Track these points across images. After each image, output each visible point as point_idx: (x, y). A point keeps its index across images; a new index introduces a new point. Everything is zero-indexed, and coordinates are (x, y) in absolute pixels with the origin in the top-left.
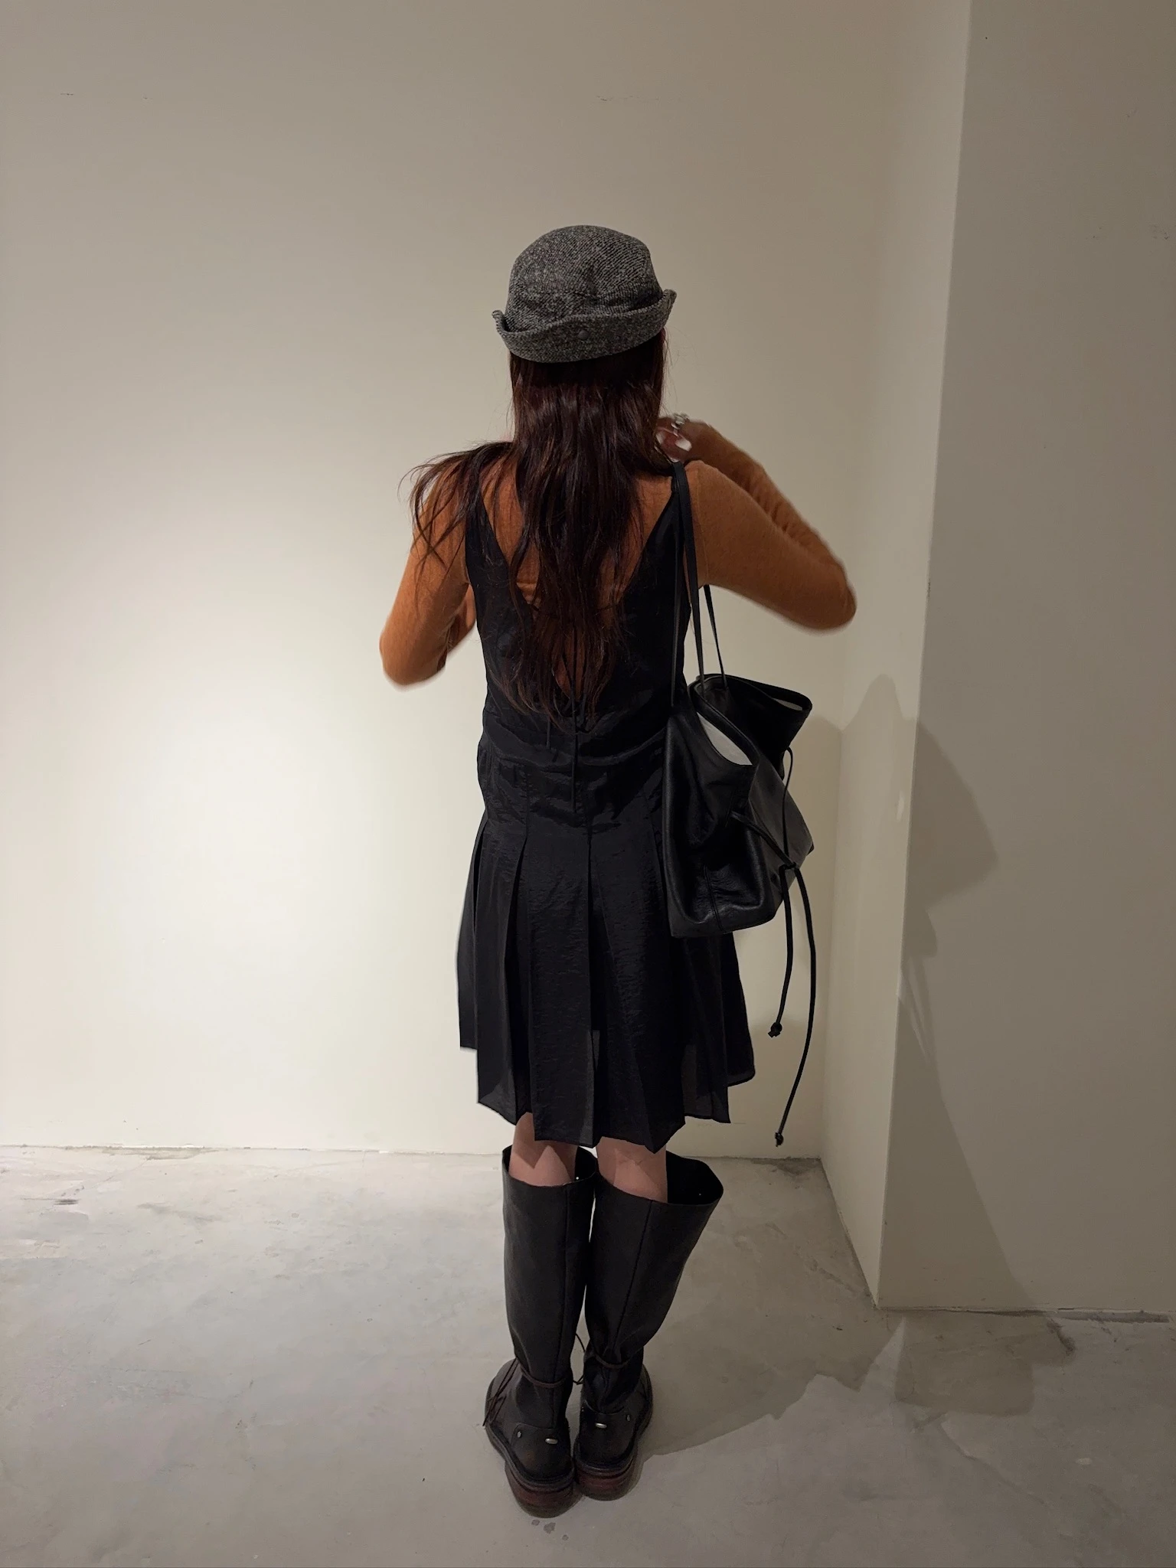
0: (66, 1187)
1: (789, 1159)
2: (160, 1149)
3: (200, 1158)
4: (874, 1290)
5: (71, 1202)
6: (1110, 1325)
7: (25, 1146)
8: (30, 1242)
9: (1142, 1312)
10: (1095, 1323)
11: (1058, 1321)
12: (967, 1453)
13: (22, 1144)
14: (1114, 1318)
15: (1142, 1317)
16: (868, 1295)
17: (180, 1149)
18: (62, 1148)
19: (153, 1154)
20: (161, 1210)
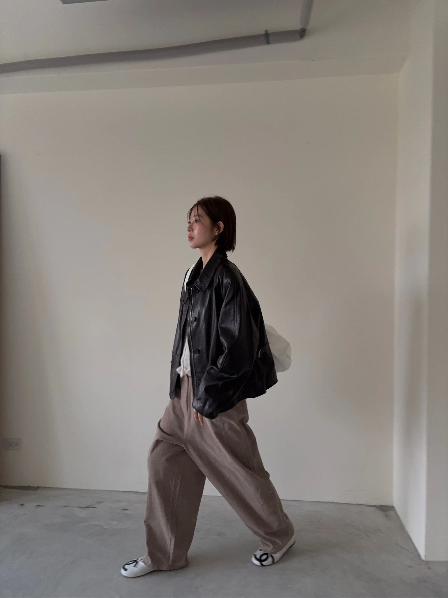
0: (124, 504)
1: (382, 506)
5: (127, 510)
16: (419, 555)
18: (120, 492)
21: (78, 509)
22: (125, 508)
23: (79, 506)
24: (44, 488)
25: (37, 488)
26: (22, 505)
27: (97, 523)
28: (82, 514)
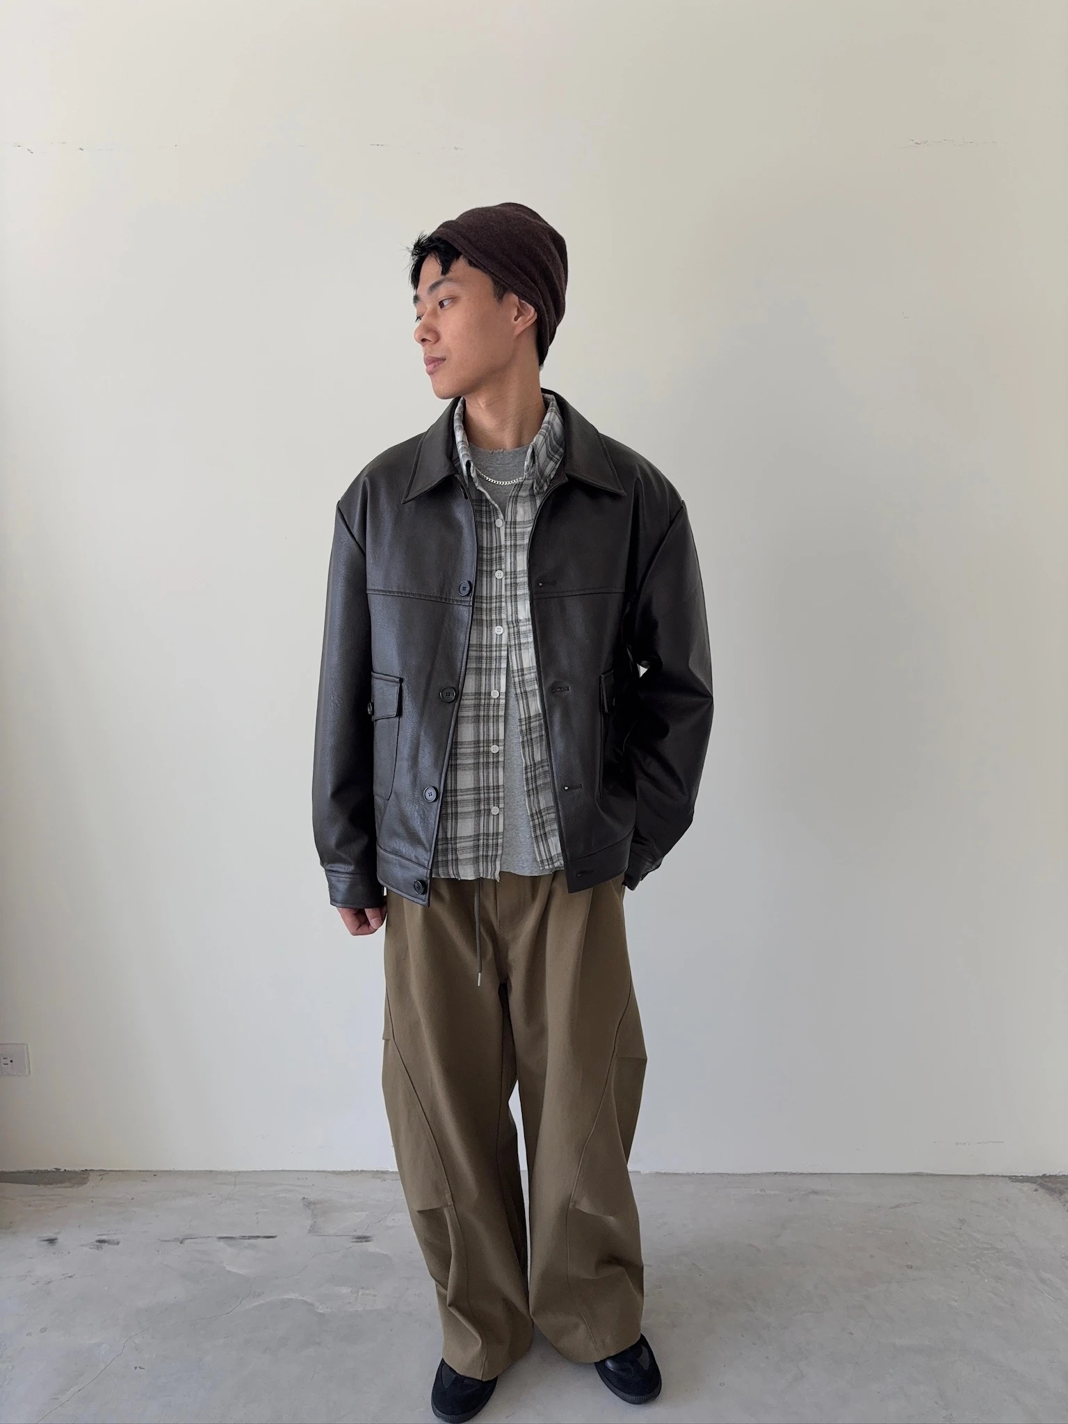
21: (222, 1244)
22: (360, 1233)
23: (226, 1236)
24: (103, 1173)
25: (80, 1177)
26: (52, 1241)
27: (292, 1296)
28: (237, 1262)
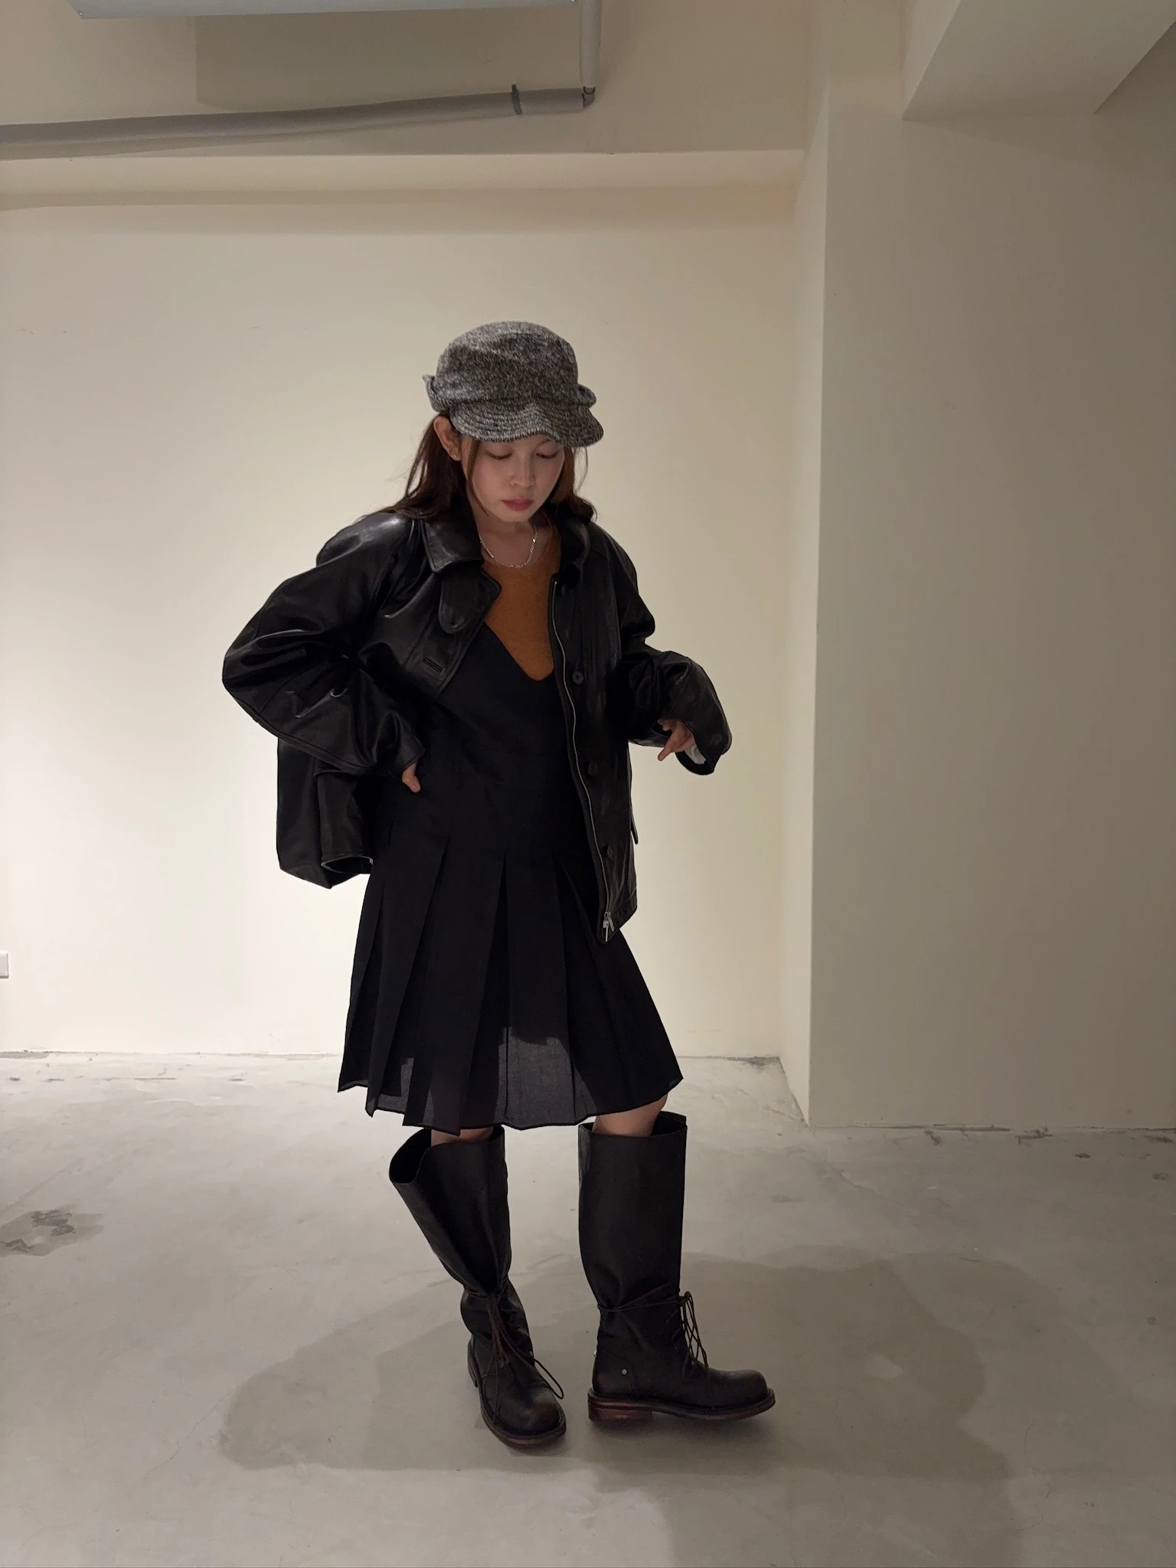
0: (236, 1074)
1: (759, 1058)
2: (296, 1055)
3: (325, 1059)
4: (806, 1117)
5: (240, 1080)
6: (968, 1133)
7: (199, 1053)
8: (217, 1098)
9: (992, 1126)
10: (960, 1132)
11: (935, 1131)
12: (855, 1184)
13: (196, 1052)
14: (972, 1130)
15: (992, 1129)
16: (803, 1120)
17: (310, 1055)
18: (225, 1055)
19: (292, 1057)
20: (304, 1084)
22: (236, 1078)
23: (139, 1078)
24: (59, 1053)
25: (43, 1054)
27: (178, 1100)
28: (146, 1088)
